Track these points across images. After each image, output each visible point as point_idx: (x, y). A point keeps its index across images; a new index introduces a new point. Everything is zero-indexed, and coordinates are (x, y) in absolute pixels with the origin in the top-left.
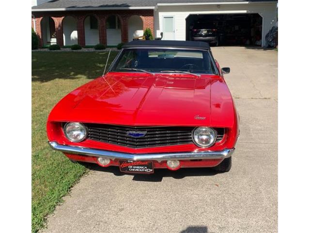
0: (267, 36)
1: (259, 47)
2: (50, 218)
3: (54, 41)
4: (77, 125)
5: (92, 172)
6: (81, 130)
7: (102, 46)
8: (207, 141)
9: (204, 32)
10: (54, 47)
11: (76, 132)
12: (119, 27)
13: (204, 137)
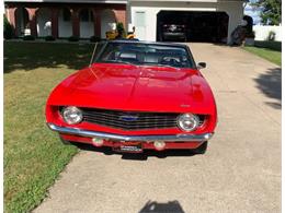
0: (233, 34)
1: (225, 44)
2: (51, 190)
3: (28, 32)
4: (74, 109)
5: (83, 152)
6: (78, 114)
7: (76, 38)
8: (190, 126)
9: (174, 27)
10: (28, 38)
11: (73, 115)
12: (92, 20)
13: (188, 122)
